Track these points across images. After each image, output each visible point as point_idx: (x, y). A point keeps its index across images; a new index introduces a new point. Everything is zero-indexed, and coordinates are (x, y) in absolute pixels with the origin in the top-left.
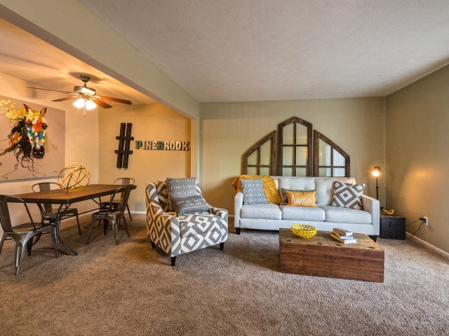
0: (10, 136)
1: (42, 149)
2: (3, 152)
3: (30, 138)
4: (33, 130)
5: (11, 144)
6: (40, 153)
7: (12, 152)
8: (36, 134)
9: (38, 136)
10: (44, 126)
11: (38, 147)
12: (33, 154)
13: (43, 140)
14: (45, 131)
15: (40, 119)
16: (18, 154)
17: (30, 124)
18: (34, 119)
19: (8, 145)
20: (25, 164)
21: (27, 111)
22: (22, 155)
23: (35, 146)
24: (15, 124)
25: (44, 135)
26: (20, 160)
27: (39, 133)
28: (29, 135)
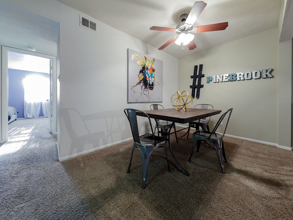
0: (138, 75)
1: (153, 84)
2: (136, 84)
3: (147, 77)
4: (149, 72)
5: (139, 80)
6: (151, 87)
7: (140, 85)
8: (150, 75)
9: (151, 76)
10: (154, 71)
11: (151, 83)
12: (149, 87)
13: (153, 79)
14: (154, 74)
15: (152, 65)
16: (142, 86)
17: (147, 69)
18: (149, 66)
19: (138, 81)
20: (145, 93)
21: (146, 60)
22: (144, 87)
23: (150, 82)
24: (141, 68)
25: (153, 75)
26: (143, 90)
27: (151, 74)
28: (147, 75)
